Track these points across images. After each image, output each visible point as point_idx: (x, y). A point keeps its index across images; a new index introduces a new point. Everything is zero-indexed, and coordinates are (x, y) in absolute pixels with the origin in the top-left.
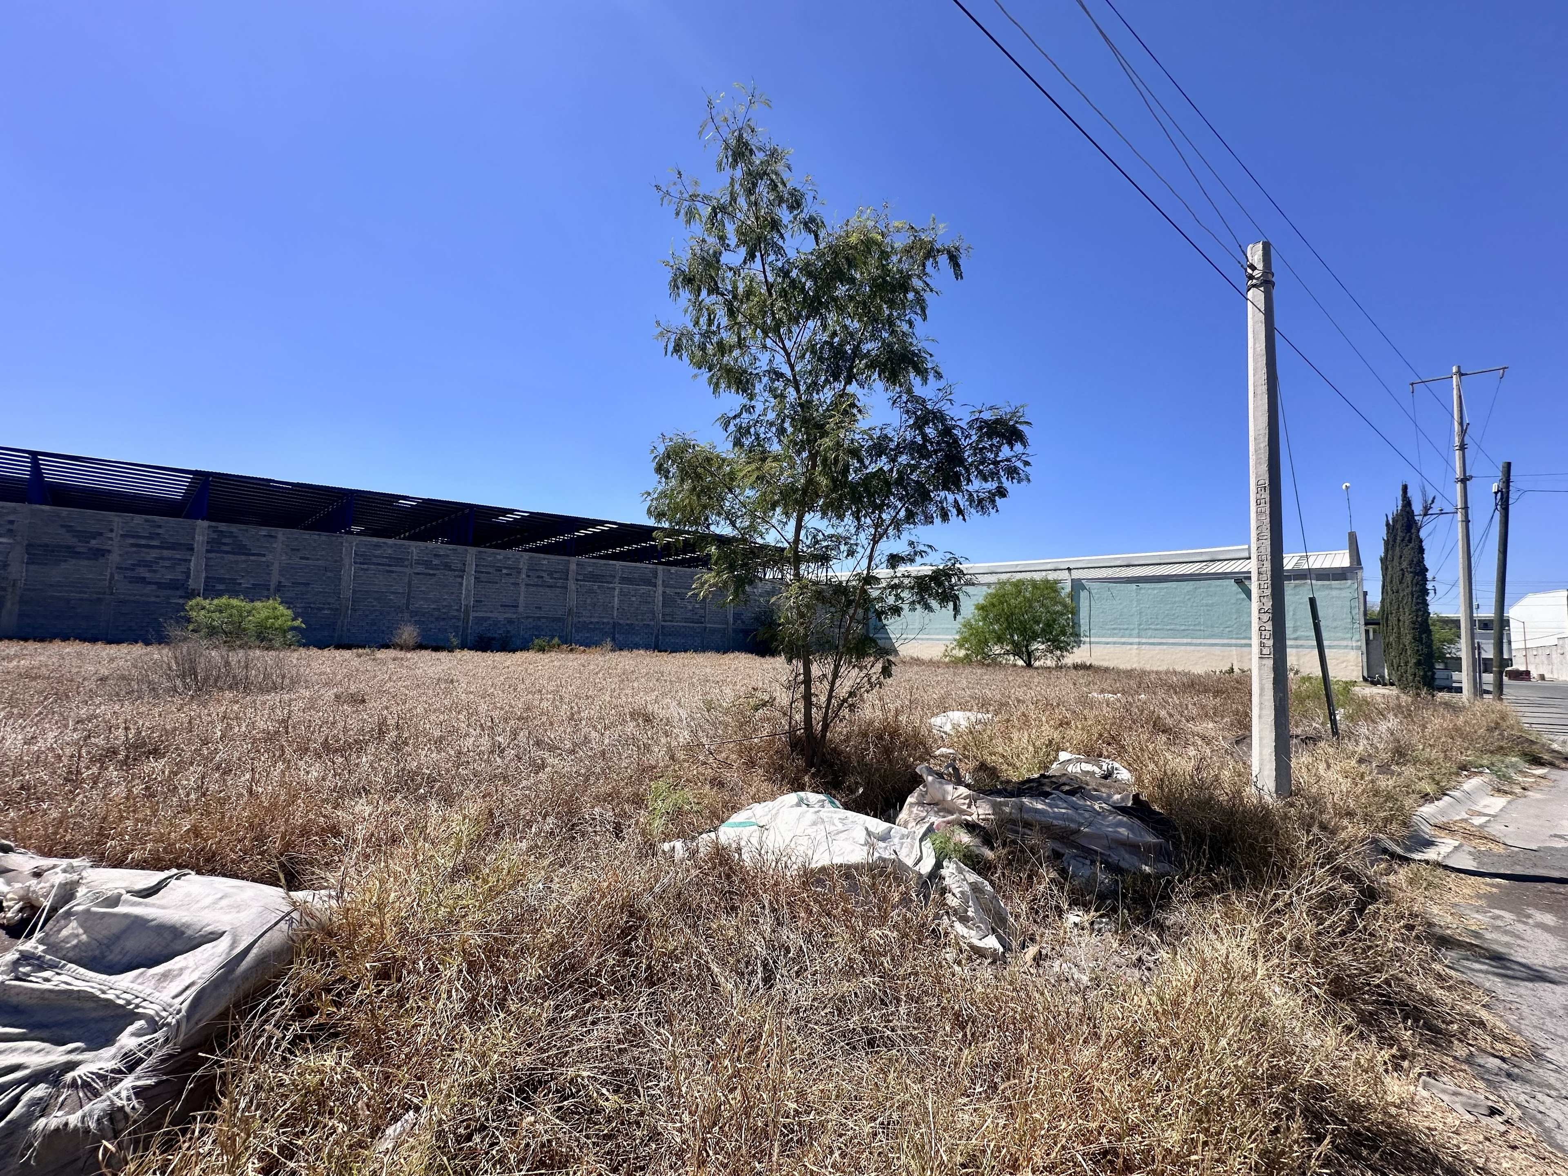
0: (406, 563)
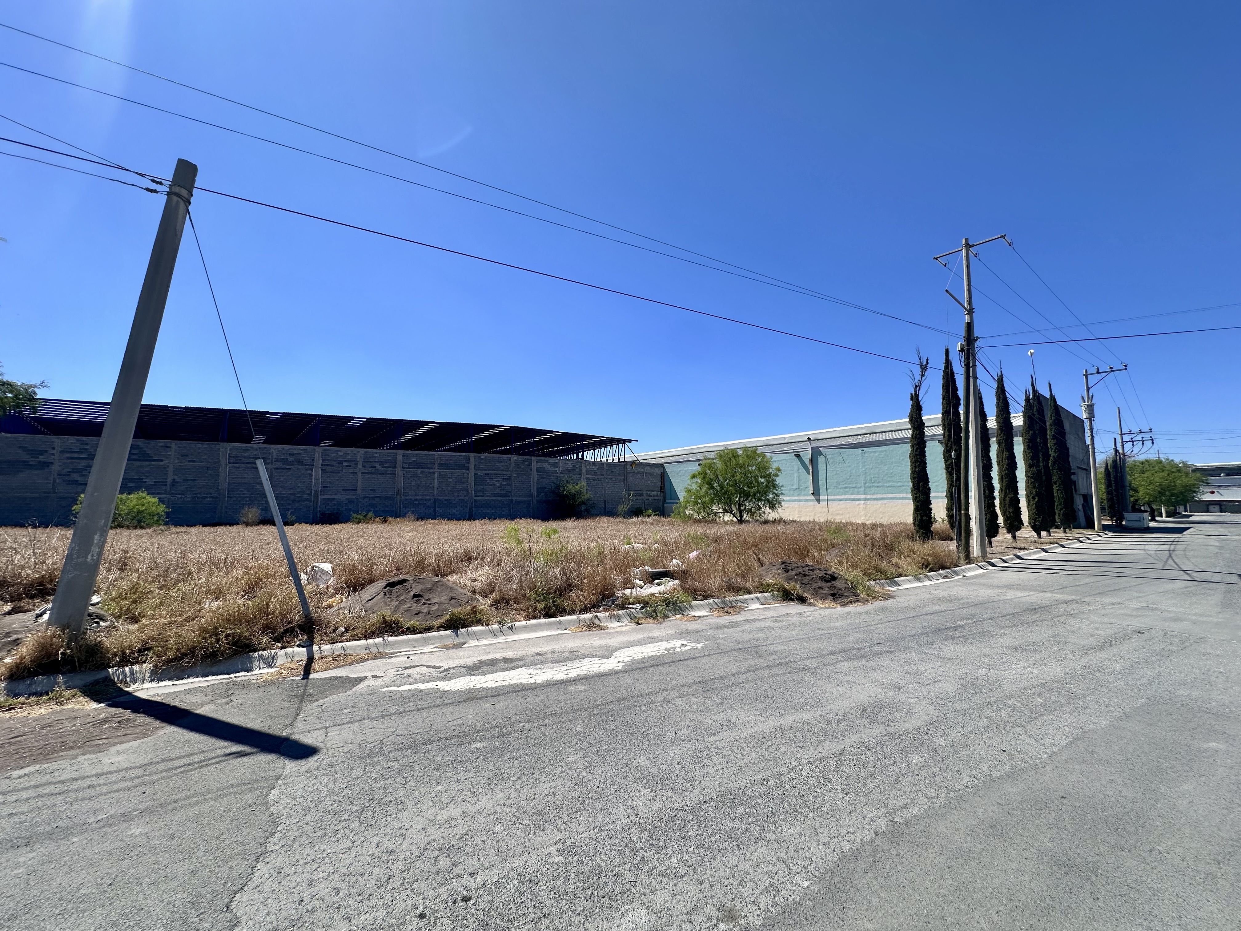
0: (268, 461)
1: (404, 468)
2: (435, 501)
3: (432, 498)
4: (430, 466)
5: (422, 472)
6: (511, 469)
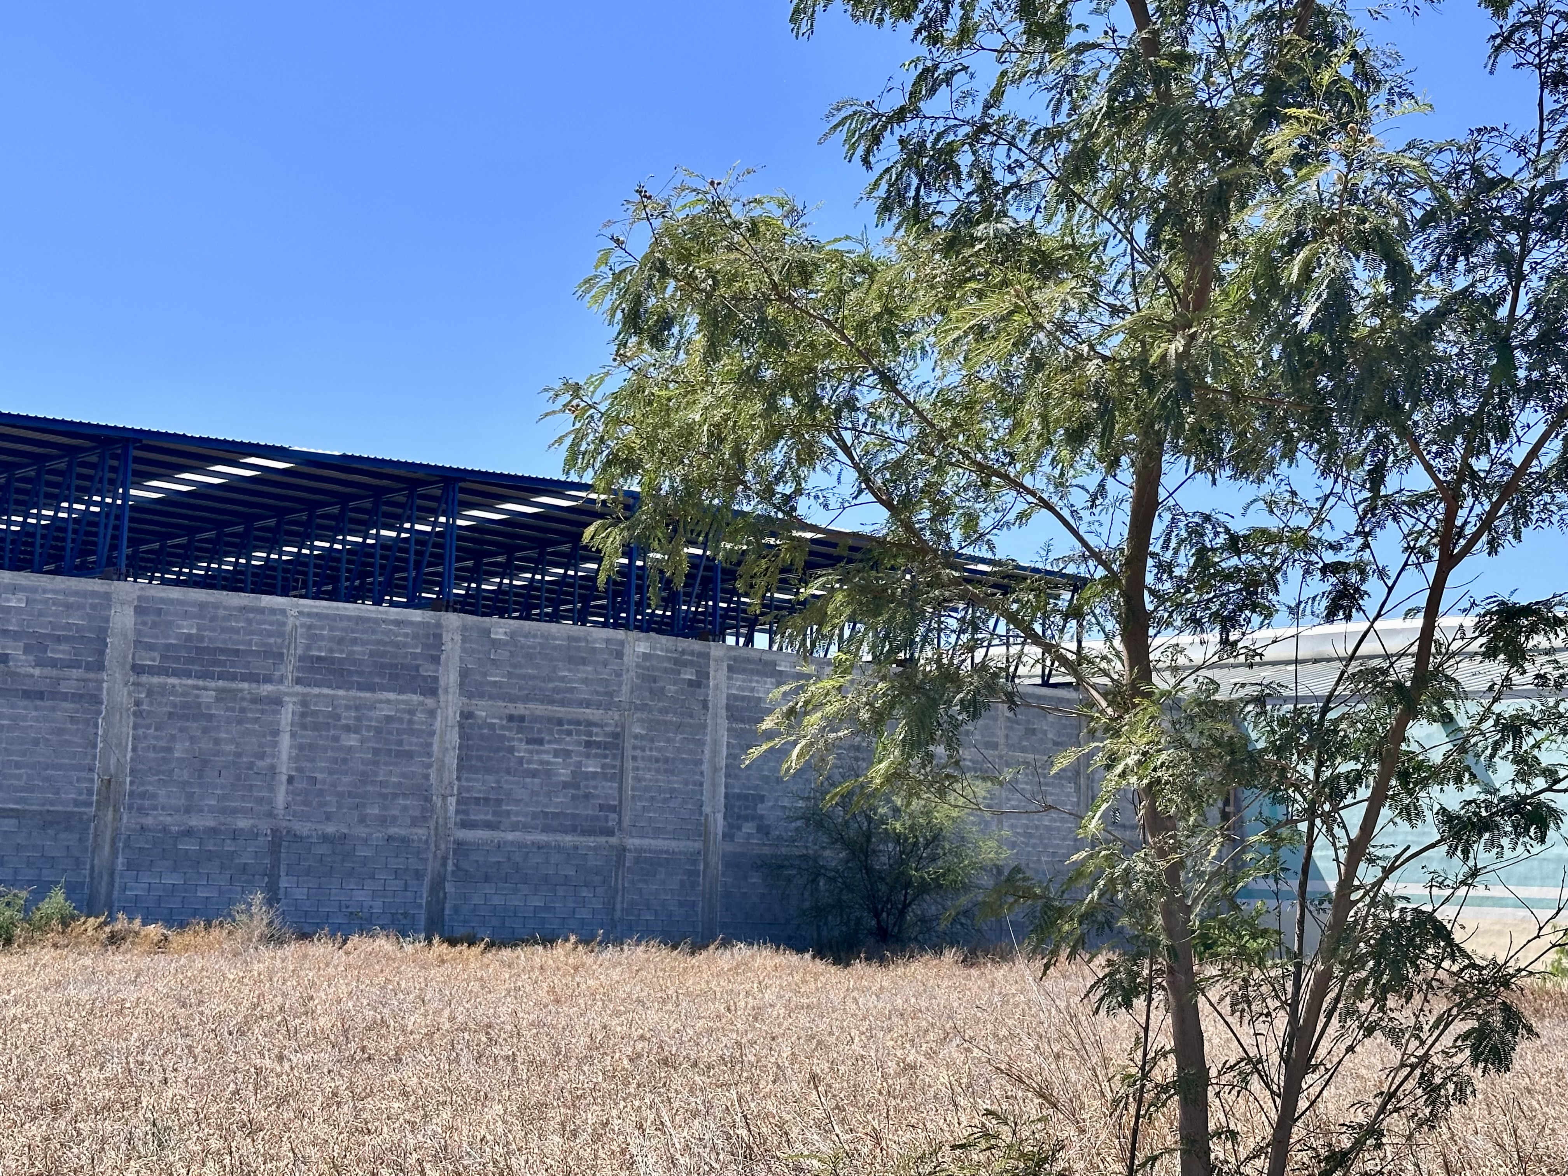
1: (138, 669)
2: (277, 841)
3: (265, 826)
4: (260, 666)
5: (222, 695)
6: (624, 695)
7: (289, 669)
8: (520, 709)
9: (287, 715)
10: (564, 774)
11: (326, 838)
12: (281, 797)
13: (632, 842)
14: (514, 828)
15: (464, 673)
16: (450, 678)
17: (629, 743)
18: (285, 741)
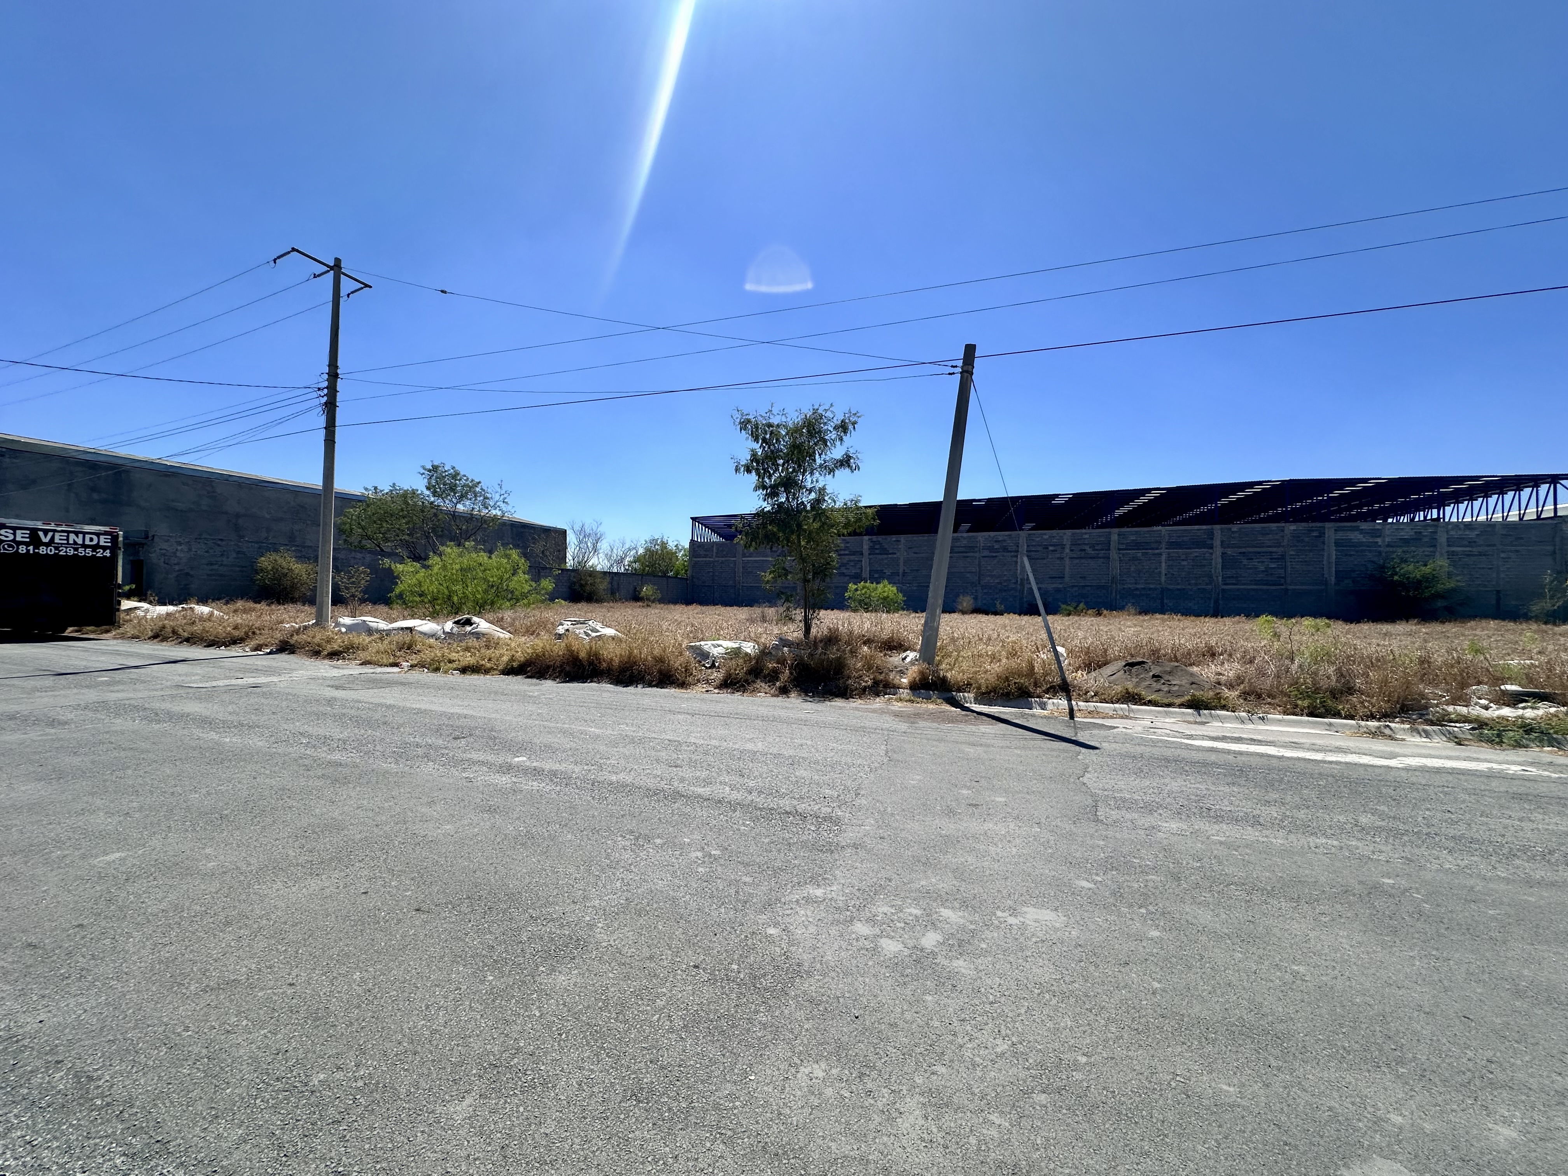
0: (976, 549)
1: (1119, 549)
2: (1163, 590)
4: (1153, 545)
5: (1144, 554)
6: (1285, 543)
7: (1164, 545)
8: (1243, 550)
9: (1164, 557)
10: (1262, 568)
11: (1178, 590)
12: (1163, 579)
13: (1290, 587)
14: (1244, 584)
15: (1222, 542)
16: (1217, 543)
17: (1287, 558)
18: (1163, 565)
